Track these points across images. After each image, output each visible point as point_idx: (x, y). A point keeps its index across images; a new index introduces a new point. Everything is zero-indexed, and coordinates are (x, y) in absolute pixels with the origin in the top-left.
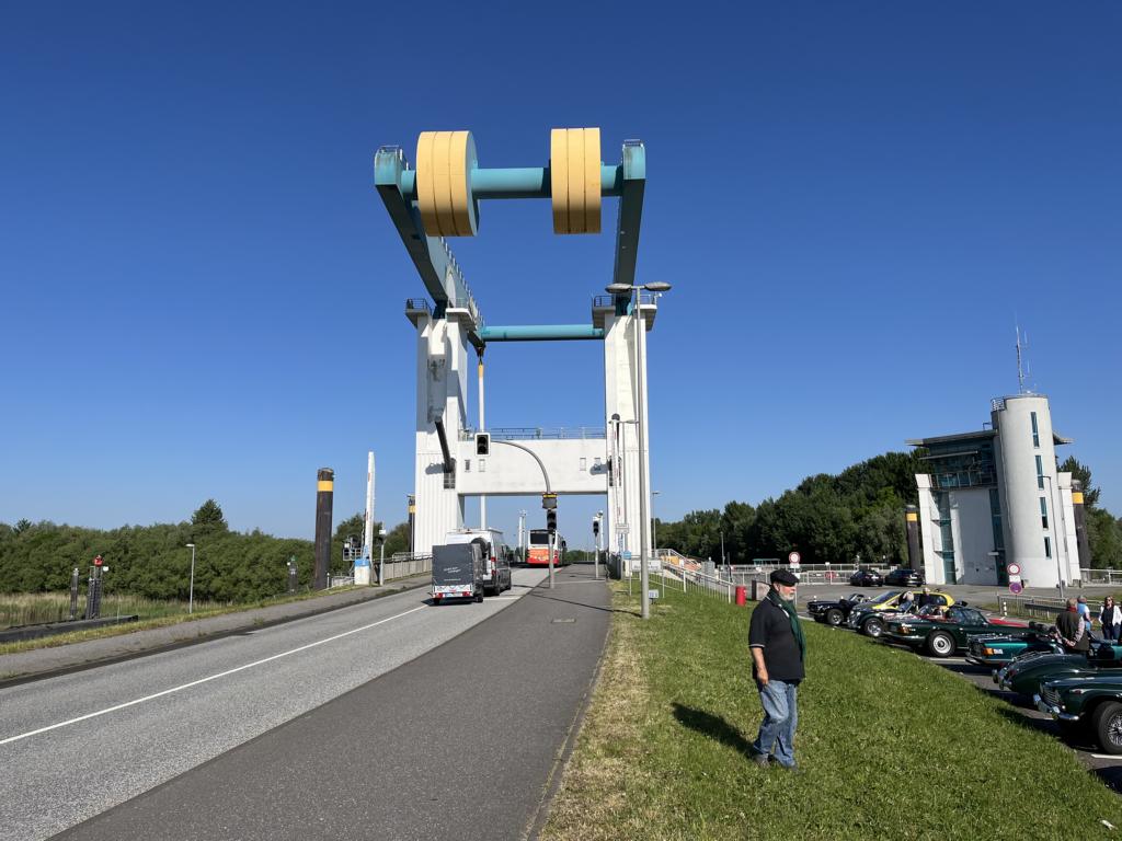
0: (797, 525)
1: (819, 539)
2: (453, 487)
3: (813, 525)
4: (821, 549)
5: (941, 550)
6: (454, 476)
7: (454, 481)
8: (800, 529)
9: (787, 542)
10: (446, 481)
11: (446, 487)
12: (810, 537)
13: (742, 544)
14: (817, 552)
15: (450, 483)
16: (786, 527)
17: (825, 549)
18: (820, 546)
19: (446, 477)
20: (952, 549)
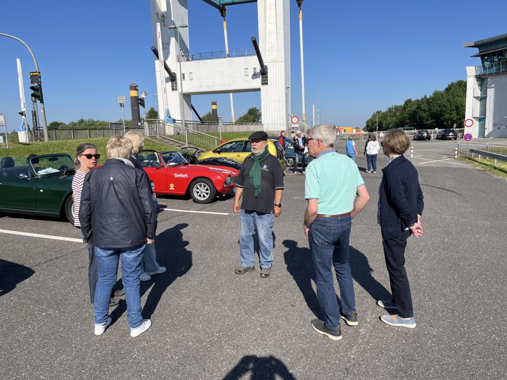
0: (436, 109)
1: (447, 116)
2: (177, 90)
3: (444, 109)
4: (448, 122)
5: (478, 116)
6: (176, 83)
7: (176, 86)
8: (438, 111)
9: (430, 119)
10: (172, 86)
11: (173, 89)
12: (442, 115)
13: (408, 121)
14: (445, 123)
15: (175, 87)
16: (430, 110)
17: (450, 122)
18: (447, 120)
19: (172, 84)
20: (485, 115)
